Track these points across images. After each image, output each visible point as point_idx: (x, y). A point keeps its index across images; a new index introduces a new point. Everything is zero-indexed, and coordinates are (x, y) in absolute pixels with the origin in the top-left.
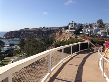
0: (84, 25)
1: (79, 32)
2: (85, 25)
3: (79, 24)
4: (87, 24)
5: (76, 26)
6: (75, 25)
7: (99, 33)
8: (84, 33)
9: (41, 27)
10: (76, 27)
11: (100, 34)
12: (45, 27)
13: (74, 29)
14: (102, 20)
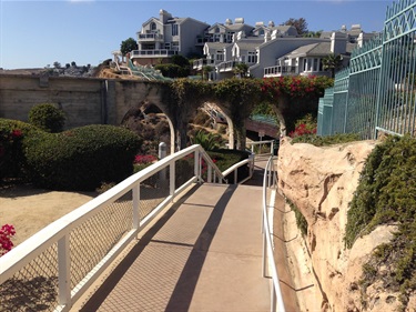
0: (217, 30)
1: (186, 63)
2: (222, 31)
3: (189, 23)
4: (231, 28)
5: (175, 33)
6: (166, 23)
7: (289, 62)
8: (209, 69)
9: (56, 64)
10: (176, 39)
11: (293, 68)
12: (74, 64)
13: (165, 46)
14: (302, 20)
